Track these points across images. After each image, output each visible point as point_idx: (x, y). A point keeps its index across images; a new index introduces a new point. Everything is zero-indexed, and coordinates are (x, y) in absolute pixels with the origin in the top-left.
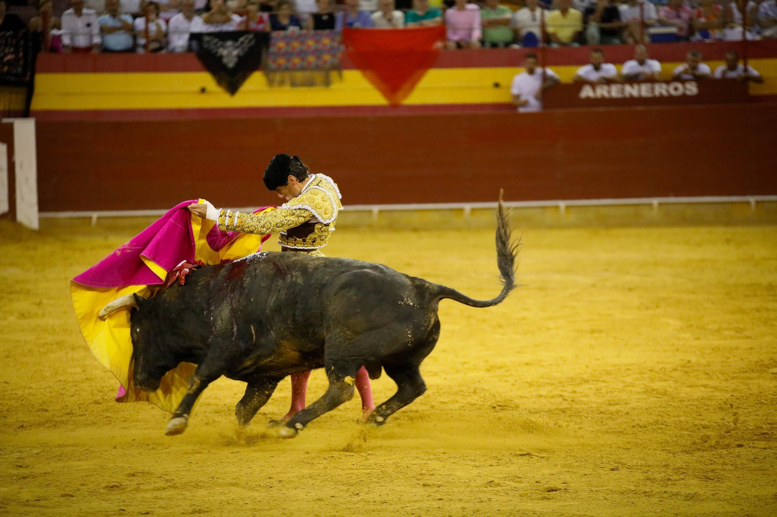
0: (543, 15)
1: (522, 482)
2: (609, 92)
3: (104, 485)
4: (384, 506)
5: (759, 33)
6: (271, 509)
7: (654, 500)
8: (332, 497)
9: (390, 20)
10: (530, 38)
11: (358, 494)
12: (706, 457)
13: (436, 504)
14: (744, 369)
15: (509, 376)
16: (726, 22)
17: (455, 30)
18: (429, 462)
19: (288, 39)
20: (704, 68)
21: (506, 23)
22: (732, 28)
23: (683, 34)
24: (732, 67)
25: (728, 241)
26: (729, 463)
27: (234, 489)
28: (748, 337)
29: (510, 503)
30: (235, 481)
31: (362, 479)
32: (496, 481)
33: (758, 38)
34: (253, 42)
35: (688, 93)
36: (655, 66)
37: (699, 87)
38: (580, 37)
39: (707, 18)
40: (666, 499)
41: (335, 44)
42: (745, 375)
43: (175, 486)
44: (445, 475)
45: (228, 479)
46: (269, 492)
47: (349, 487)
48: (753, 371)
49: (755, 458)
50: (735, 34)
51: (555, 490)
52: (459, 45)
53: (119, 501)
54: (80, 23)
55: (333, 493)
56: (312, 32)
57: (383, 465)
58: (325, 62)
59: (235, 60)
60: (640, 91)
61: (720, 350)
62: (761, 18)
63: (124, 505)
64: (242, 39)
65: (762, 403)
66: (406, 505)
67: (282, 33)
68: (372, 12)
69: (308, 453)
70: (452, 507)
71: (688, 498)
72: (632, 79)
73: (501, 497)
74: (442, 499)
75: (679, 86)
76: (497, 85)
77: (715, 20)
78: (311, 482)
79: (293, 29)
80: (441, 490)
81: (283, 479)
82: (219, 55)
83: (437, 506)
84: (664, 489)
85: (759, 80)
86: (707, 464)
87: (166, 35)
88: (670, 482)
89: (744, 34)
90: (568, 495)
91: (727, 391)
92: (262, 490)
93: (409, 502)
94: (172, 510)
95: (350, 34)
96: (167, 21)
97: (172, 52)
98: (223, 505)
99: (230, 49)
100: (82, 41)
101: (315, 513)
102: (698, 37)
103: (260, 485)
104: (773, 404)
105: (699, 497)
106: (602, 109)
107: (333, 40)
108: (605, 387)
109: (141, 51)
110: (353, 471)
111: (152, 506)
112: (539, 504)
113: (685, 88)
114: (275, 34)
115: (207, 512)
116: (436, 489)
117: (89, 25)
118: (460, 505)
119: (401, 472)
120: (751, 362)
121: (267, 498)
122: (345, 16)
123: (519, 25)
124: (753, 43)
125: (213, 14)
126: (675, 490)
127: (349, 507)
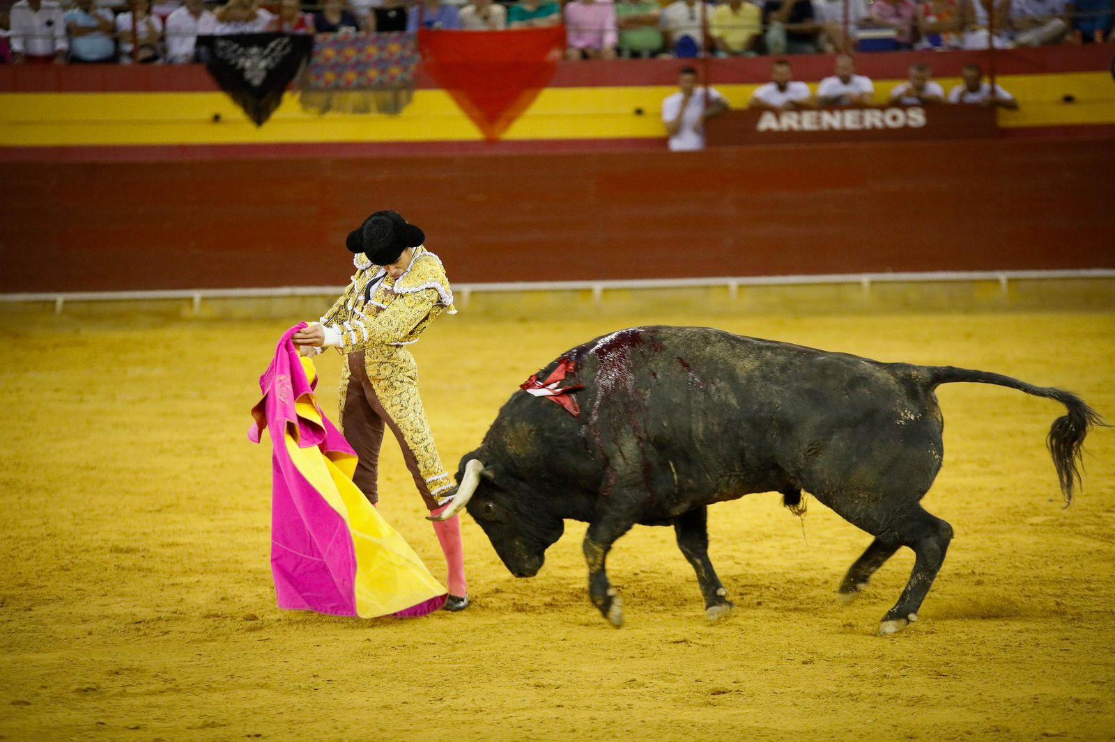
0: (704, 11)
1: (676, 681)
2: (799, 122)
3: (76, 687)
4: (479, 716)
5: (1012, 38)
6: (316, 721)
7: (863, 706)
8: (404, 703)
9: (486, 18)
10: (687, 44)
11: (441, 699)
12: (937, 644)
13: (553, 713)
14: (991, 518)
16: (965, 24)
17: (580, 33)
18: (544, 652)
19: (339, 45)
20: (935, 88)
21: (653, 22)
22: (974, 31)
23: (905, 39)
24: (973, 87)
25: (968, 336)
27: (262, 692)
28: (998, 473)
29: (659, 710)
30: (264, 681)
31: (446, 678)
32: (640, 680)
33: (1009, 45)
34: (288, 50)
35: (912, 123)
36: (864, 84)
37: (927, 116)
38: (758, 44)
39: (939, 16)
40: (881, 704)
41: (407, 53)
42: (993, 527)
43: (176, 688)
44: (566, 672)
45: (254, 679)
46: (313, 697)
47: (428, 689)
48: (1004, 521)
49: (1006, 645)
50: (978, 40)
51: (724, 693)
52: (585, 55)
53: (96, 710)
54: (37, 20)
55: (405, 697)
56: (374, 35)
57: (477, 657)
58: (392, 78)
59: (263, 74)
60: (843, 120)
61: (956, 491)
62: (1015, 15)
63: (103, 717)
64: (272, 45)
65: (1017, 567)
66: (510, 715)
67: (330, 37)
68: (461, 6)
69: (369, 640)
70: (576, 716)
71: (912, 703)
72: (833, 104)
73: (646, 702)
74: (562, 706)
75: (899, 113)
76: (639, 112)
77: (950, 20)
78: (374, 681)
79: (346, 31)
80: (561, 693)
81: (333, 678)
82: (239, 67)
83: (555, 716)
84: (878, 690)
85: (1011, 106)
86: (938, 654)
87: (163, 38)
88: (886, 681)
89: (990, 40)
90: (741, 700)
91: (967, 549)
92: (303, 693)
93: (515, 710)
94: (172, 724)
95: (428, 38)
96: (164, 19)
97: (171, 63)
98: (247, 716)
99: (256, 59)
100: (40, 47)
101: (380, 726)
102: (925, 43)
103: (300, 686)
104: (1032, 569)
105: (927, 702)
106: (791, 147)
107: (404, 46)
108: (795, 544)
109: (126, 61)
110: (434, 666)
111: (144, 718)
112: (700, 713)
113: (907, 117)
114: (319, 38)
115: (224, 725)
116: (553, 691)
117: (50, 23)
118: (586, 714)
119: (502, 667)
120: (1001, 508)
121: (310, 705)
122: (421, 12)
123: (672, 26)
124: (1004, 52)
125: (229, 9)
126: (892, 691)
127: (428, 717)
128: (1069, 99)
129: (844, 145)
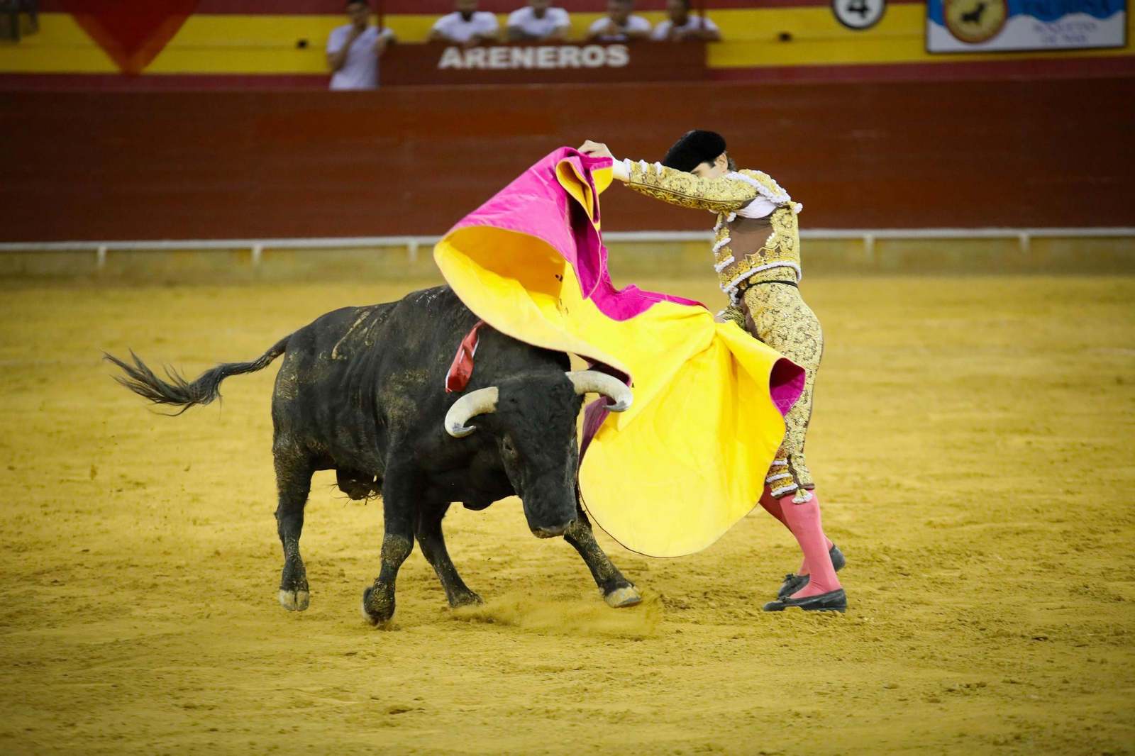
1: (348, 699)
2: (486, 59)
4: (117, 743)
7: (563, 723)
8: (28, 730)
11: (73, 725)
13: (205, 738)
15: (328, 523)
18: (194, 668)
20: (639, 23)
24: (680, 20)
26: (680, 661)
29: (330, 733)
32: (307, 698)
35: (613, 63)
36: (560, 18)
37: (631, 53)
40: (581, 722)
44: (222, 690)
47: (58, 713)
51: (404, 711)
55: (28, 723)
57: (117, 674)
60: (535, 58)
66: (155, 742)
70: (233, 741)
71: (616, 720)
73: (315, 724)
74: (216, 730)
75: (596, 49)
76: (302, 44)
80: (215, 715)
83: (208, 741)
84: (577, 706)
88: (586, 695)
90: (423, 719)
93: (161, 735)
105: (632, 718)
106: (475, 88)
110: (65, 685)
112: (376, 735)
113: (608, 55)
116: (207, 712)
118: (247, 739)
119: (147, 686)
126: (594, 707)
127: (57, 746)
128: (785, 37)
129: (536, 86)
